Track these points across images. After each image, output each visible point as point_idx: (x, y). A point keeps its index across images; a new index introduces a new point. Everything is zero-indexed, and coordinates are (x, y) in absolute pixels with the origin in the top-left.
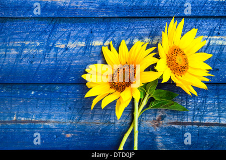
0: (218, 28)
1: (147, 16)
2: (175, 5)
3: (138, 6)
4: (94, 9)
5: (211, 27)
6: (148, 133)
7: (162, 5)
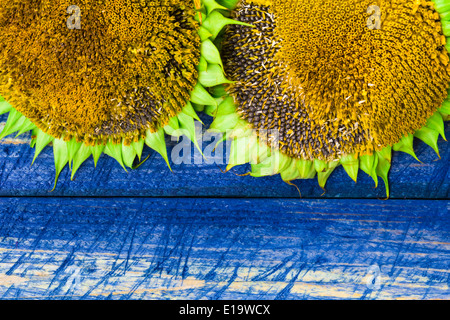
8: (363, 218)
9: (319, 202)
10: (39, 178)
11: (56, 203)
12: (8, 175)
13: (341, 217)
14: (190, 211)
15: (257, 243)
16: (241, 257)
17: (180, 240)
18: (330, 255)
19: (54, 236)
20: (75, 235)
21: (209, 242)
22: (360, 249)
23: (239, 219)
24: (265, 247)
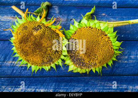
8: (96, 80)
9: (87, 77)
10: (29, 73)
11: (32, 78)
12: (22, 73)
13: (92, 80)
14: (60, 80)
15: (74, 86)
16: (71, 89)
17: (58, 86)
18: (90, 88)
19: (32, 85)
20: (36, 85)
21: (65, 86)
22: (96, 87)
23: (71, 81)
24: (76, 87)
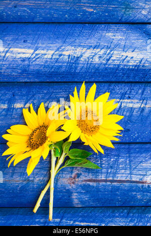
0: (128, 92)
1: (65, 80)
2: (90, 71)
3: (57, 72)
4: (16, 74)
5: (123, 91)
6: (64, 190)
7: (78, 71)
